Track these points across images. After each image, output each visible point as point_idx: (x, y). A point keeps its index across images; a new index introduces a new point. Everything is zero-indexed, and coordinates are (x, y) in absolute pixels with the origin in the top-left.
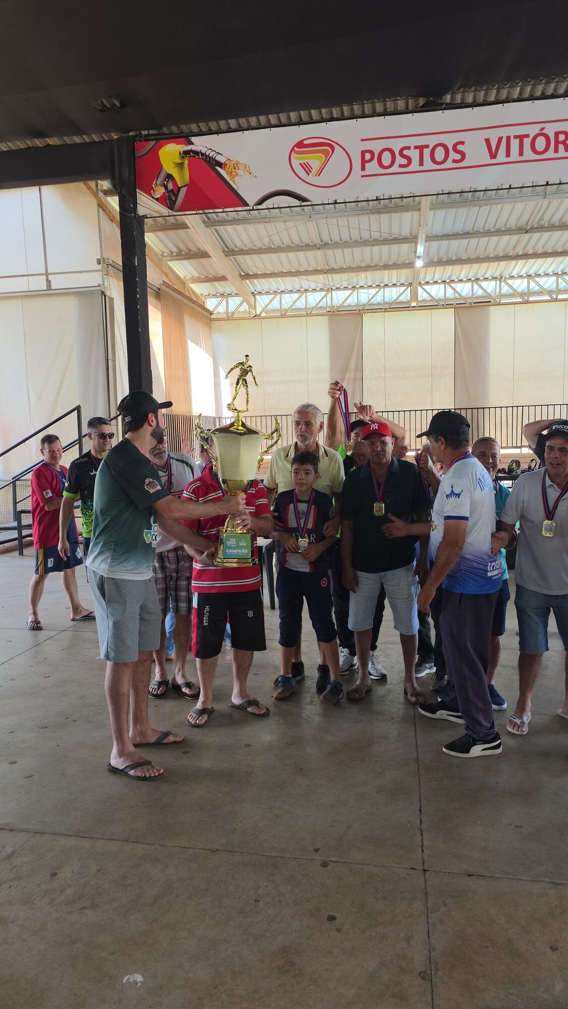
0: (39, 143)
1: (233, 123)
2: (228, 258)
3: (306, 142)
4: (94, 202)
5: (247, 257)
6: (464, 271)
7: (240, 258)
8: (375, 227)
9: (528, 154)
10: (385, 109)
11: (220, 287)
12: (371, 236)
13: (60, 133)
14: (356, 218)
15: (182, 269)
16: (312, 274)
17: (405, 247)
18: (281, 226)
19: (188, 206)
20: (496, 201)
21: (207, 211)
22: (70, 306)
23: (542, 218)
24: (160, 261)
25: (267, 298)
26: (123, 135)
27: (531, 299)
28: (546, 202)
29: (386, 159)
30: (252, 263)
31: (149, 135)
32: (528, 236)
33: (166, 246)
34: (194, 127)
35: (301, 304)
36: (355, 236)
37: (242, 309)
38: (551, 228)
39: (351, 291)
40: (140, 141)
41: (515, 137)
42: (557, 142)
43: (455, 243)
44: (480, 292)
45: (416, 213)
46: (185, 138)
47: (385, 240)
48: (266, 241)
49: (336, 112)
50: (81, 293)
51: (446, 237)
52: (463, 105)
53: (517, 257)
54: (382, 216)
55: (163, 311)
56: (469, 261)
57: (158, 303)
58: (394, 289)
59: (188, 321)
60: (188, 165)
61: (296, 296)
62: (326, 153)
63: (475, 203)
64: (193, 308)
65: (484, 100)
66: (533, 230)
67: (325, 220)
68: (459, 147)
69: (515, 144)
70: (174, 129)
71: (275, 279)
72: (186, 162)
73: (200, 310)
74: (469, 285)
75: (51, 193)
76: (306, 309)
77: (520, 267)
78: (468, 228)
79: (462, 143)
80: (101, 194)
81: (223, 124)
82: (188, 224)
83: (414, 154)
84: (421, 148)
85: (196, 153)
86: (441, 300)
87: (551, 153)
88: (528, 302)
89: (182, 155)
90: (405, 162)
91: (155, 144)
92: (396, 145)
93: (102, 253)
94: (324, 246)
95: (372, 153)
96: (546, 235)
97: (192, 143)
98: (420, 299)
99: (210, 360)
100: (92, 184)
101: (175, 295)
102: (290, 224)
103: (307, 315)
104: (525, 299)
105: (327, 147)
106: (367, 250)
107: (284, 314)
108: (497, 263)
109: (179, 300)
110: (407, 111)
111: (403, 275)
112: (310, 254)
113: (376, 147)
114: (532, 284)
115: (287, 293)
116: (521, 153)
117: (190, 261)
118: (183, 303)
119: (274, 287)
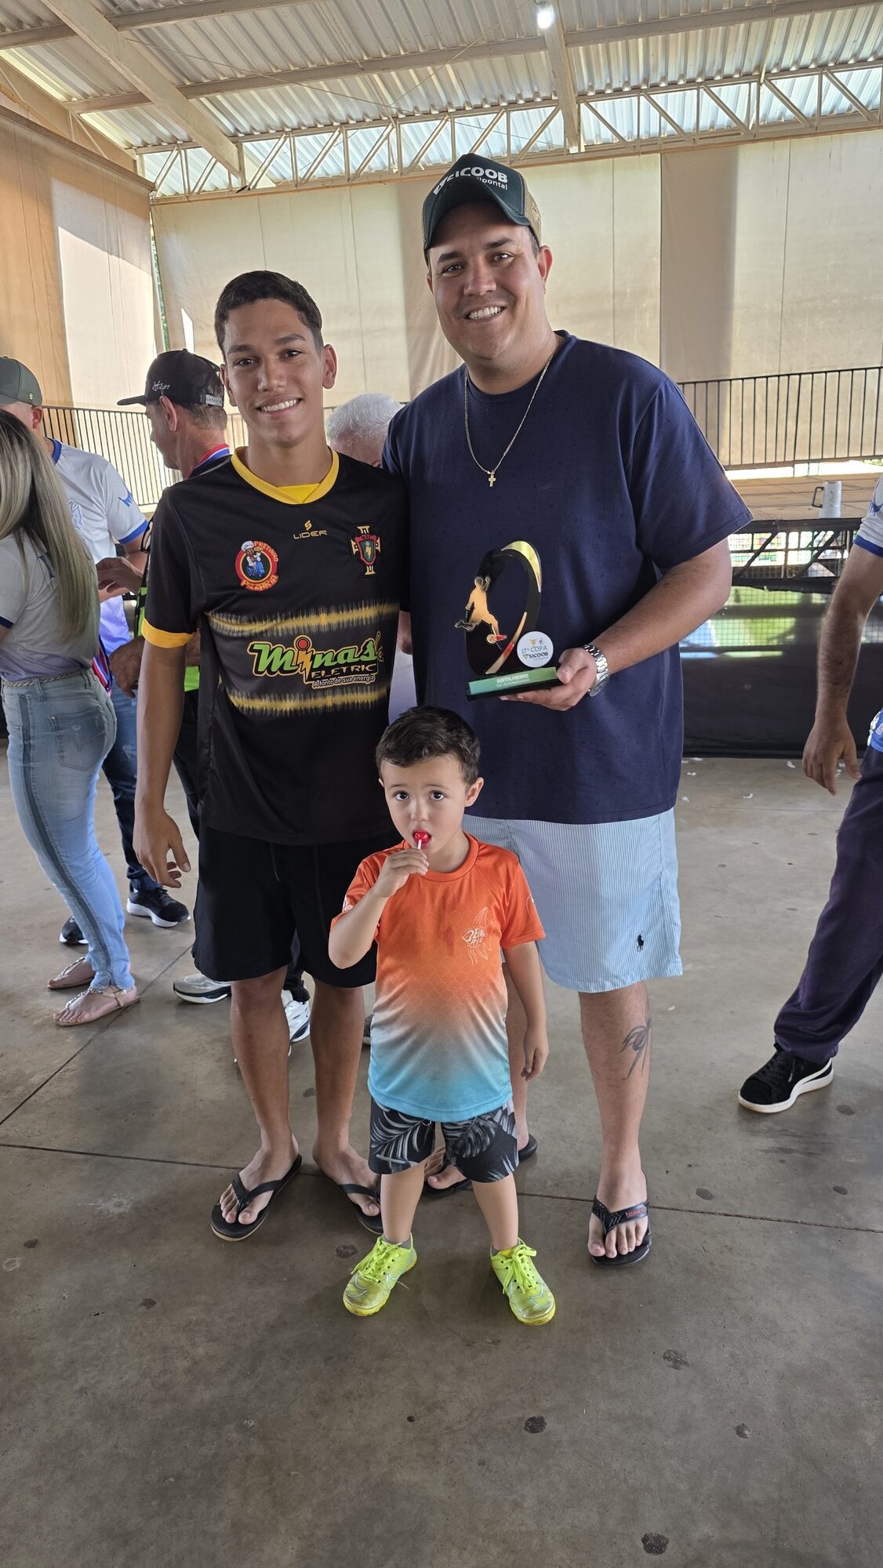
2: (125, 33)
5: (168, 28)
6: (673, 54)
7: (152, 31)
15: (50, 74)
16: (336, 76)
25: (266, 145)
30: (190, 47)
44: (718, 116)
56: (678, 21)
58: (529, 113)
61: (323, 138)
71: (262, 92)
73: (114, 177)
76: (346, 168)
77: (796, 37)
88: (818, 132)
98: (584, 134)
103: (351, 183)
107: (300, 186)
109: (33, 145)
112: (308, 13)
114: (831, 92)
117: (50, 44)
118: (46, 151)
119: (274, 117)
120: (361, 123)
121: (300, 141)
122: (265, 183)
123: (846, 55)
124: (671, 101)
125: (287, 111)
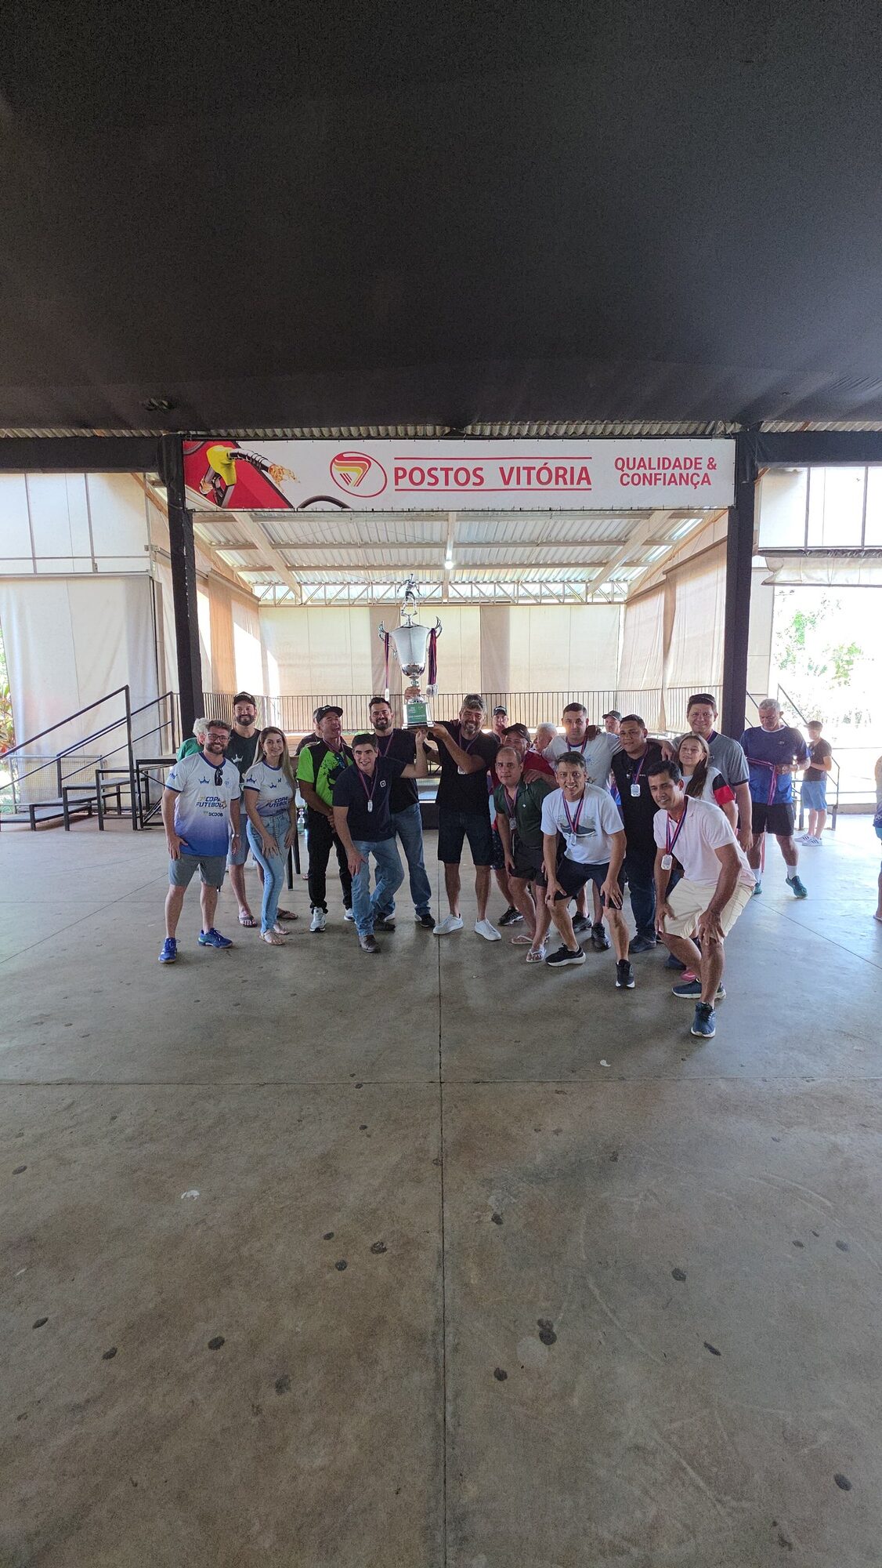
0: (86, 433)
1: (278, 431)
2: (274, 551)
3: (345, 455)
4: (142, 492)
5: (293, 551)
6: (487, 574)
7: (286, 551)
8: (409, 532)
9: (535, 484)
10: (416, 433)
11: (267, 576)
12: (406, 540)
13: (107, 427)
14: (393, 523)
15: (230, 558)
16: (355, 570)
17: (436, 551)
18: (324, 525)
19: (236, 503)
20: (513, 518)
21: (255, 510)
22: (118, 588)
23: (549, 535)
24: (208, 549)
25: (312, 589)
26: (171, 433)
27: (543, 601)
28: (552, 522)
29: (417, 476)
30: (298, 556)
31: (197, 435)
32: (538, 549)
33: (213, 535)
34: (241, 432)
35: (344, 595)
36: (392, 538)
37: (288, 597)
38: (558, 543)
39: (389, 586)
40: (189, 440)
41: (524, 468)
42: (558, 476)
43: (479, 550)
44: (501, 593)
45: (446, 522)
46: (233, 441)
47: (418, 543)
48: (311, 537)
49: (373, 431)
50: (129, 577)
51: (471, 544)
52: (482, 437)
53: (531, 566)
54: (415, 523)
55: (211, 597)
56: (491, 566)
57: (207, 589)
58: (428, 586)
59: (236, 608)
60: (235, 466)
61: (339, 588)
62: (363, 466)
63: (495, 518)
64: (241, 594)
65: (499, 434)
66: (542, 544)
67: (364, 524)
68: (478, 472)
69: (524, 474)
70: (222, 432)
71: (320, 572)
72: (234, 463)
73: (249, 597)
74: (493, 586)
75: (97, 481)
76: (348, 599)
77: (533, 574)
78: (490, 538)
79: (481, 469)
80: (149, 485)
81: (269, 432)
82: (237, 520)
83: (441, 475)
84: (447, 470)
85: (241, 455)
86: (467, 598)
87: (552, 485)
88: (540, 604)
89: (230, 457)
90: (433, 481)
91: (203, 444)
92: (426, 466)
93: (150, 541)
94: (365, 545)
95: (404, 470)
96: (554, 549)
97: (238, 447)
98: (450, 596)
99: (257, 644)
100: (140, 475)
101: (224, 582)
102: (332, 524)
103: (350, 606)
104: (538, 601)
105: (364, 461)
106: (403, 551)
107: (328, 604)
108: (514, 570)
109: (226, 587)
110: (434, 437)
111: (436, 575)
112: (352, 551)
113: (408, 466)
114: (544, 590)
115: (330, 584)
116: (529, 482)
117: (238, 551)
118: (231, 589)
119: (319, 579)
120: (356, 583)
121: (327, 587)
122: (309, 603)
123: (551, 579)
124: (483, 587)
125: (327, 578)
